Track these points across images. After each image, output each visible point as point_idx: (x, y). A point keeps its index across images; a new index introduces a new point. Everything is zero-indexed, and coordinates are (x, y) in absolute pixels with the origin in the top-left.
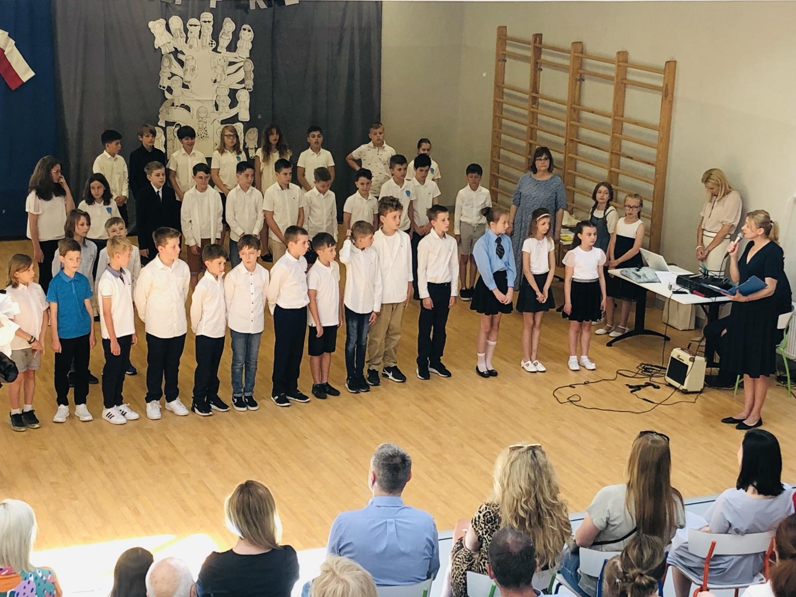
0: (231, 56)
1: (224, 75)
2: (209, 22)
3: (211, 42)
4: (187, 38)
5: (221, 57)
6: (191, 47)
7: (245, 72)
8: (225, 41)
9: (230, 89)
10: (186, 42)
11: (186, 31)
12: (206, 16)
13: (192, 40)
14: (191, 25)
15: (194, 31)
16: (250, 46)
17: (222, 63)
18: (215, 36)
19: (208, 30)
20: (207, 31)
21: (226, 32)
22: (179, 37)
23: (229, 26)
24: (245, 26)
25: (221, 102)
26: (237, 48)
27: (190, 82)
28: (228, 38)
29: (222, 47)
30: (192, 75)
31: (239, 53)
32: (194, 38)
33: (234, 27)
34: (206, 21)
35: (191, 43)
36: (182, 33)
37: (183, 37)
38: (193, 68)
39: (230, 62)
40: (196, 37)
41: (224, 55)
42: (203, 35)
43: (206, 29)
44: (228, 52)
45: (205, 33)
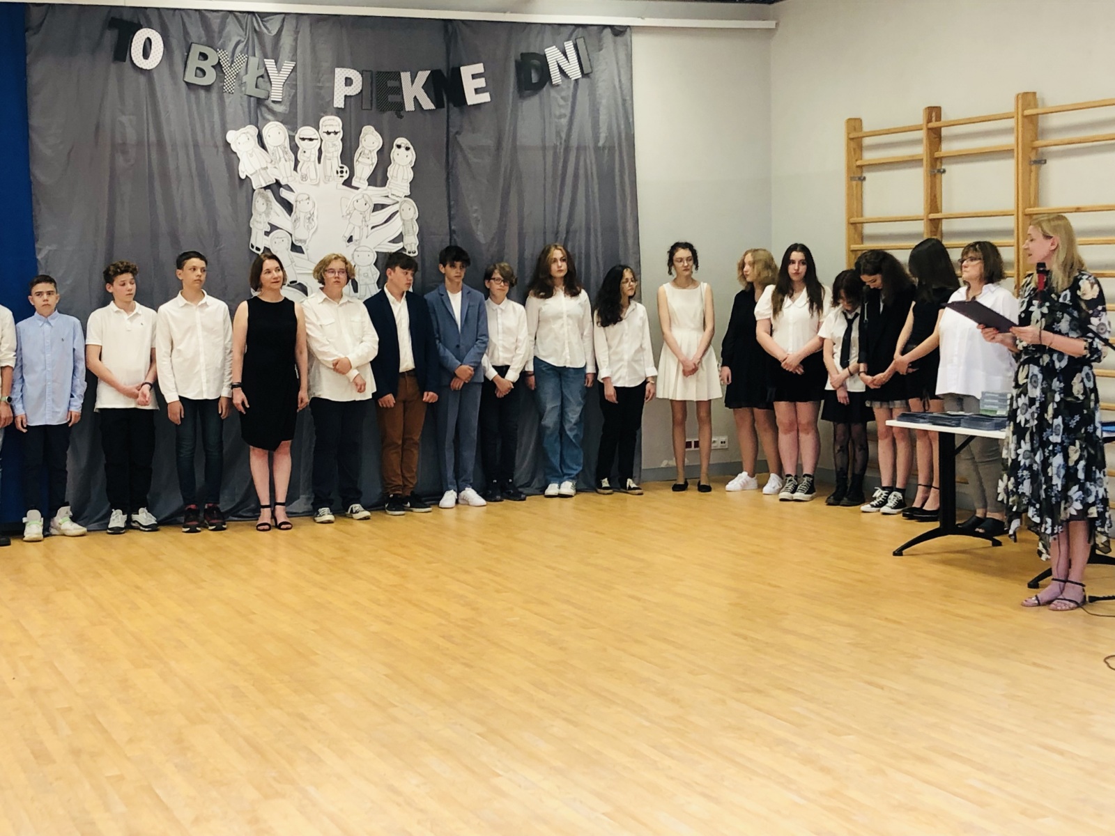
0: (376, 194)
1: (365, 228)
2: (336, 133)
3: (339, 170)
4: (297, 162)
5: (360, 196)
6: (304, 178)
7: (403, 220)
8: (365, 165)
9: (377, 252)
10: (295, 169)
11: (295, 149)
12: (329, 122)
13: (305, 165)
14: (303, 139)
15: (308, 151)
16: (410, 175)
17: (360, 206)
18: (347, 157)
19: (334, 147)
20: (332, 149)
21: (367, 152)
22: (283, 159)
23: (371, 139)
24: (399, 141)
25: (362, 277)
26: (388, 179)
27: (305, 241)
28: (369, 162)
29: (360, 179)
31: (391, 189)
32: (309, 161)
33: (379, 142)
34: (329, 131)
35: (304, 171)
36: (287, 153)
37: (290, 160)
38: (309, 216)
39: (375, 205)
40: (312, 159)
41: (365, 192)
42: (325, 156)
43: (331, 145)
44: (371, 188)
45: (329, 153)
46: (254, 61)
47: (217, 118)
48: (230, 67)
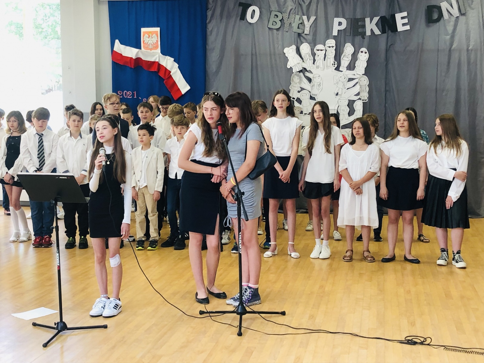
0: (350, 74)
1: (344, 89)
2: (333, 47)
3: (333, 63)
4: (314, 60)
5: (342, 75)
6: (318, 67)
7: (361, 86)
8: (345, 61)
9: (348, 100)
10: (314, 63)
11: (314, 55)
12: (330, 42)
13: (318, 62)
14: (318, 50)
15: (320, 55)
16: (365, 65)
17: (342, 79)
18: (338, 57)
20: (331, 54)
21: (347, 55)
22: (309, 60)
23: (349, 49)
24: (362, 49)
25: (342, 111)
26: (355, 67)
27: (316, 95)
28: (348, 59)
29: (343, 67)
30: (318, 90)
31: (356, 71)
32: (320, 60)
33: (353, 50)
34: (330, 46)
35: (318, 64)
36: (310, 57)
37: (311, 59)
38: (319, 84)
39: (349, 79)
40: (322, 59)
41: (345, 73)
42: (328, 57)
43: (330, 52)
44: (348, 71)
45: (329, 56)
46: (298, 17)
47: (280, 43)
48: (288, 20)
